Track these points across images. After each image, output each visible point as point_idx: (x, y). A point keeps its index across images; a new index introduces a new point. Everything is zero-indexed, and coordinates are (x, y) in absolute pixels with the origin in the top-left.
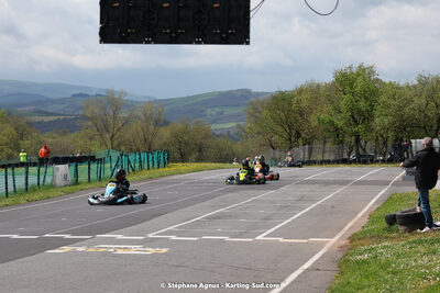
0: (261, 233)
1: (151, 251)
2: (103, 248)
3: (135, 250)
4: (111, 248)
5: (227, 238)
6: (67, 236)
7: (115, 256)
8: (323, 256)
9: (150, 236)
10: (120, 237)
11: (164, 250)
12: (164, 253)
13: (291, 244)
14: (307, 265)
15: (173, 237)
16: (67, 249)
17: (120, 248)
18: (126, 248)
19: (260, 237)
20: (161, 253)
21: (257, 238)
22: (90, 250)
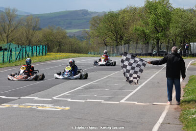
0: (122, 98)
1: (59, 108)
2: (29, 105)
3: (49, 107)
4: (34, 106)
5: (103, 101)
6: (3, 97)
8: (167, 114)
9: (55, 98)
10: (36, 98)
11: (67, 108)
12: (68, 110)
14: (161, 120)
15: (69, 100)
16: (6, 105)
17: (39, 106)
18: (43, 106)
19: (123, 101)
20: (66, 110)
21: (121, 102)
22: (21, 107)
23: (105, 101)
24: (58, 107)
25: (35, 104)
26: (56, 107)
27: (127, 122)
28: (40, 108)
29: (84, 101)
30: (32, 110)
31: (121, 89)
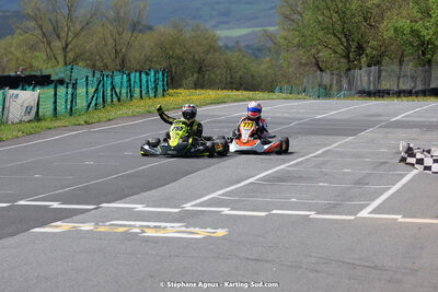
0: (363, 207)
1: (200, 233)
2: (122, 226)
3: (173, 231)
4: (136, 226)
5: (313, 214)
6: (55, 205)
7: (148, 240)
9: (188, 206)
10: (140, 207)
11: (221, 232)
12: (223, 238)
13: (420, 227)
15: (226, 211)
16: (62, 227)
17: (148, 227)
18: (159, 227)
19: (364, 214)
20: (218, 238)
21: (360, 215)
22: (101, 229)
23: (319, 213)
24: (197, 230)
25: (138, 223)
26: (192, 229)
27: (375, 268)
28: (150, 233)
29: (263, 214)
30: (129, 237)
31: (360, 182)
